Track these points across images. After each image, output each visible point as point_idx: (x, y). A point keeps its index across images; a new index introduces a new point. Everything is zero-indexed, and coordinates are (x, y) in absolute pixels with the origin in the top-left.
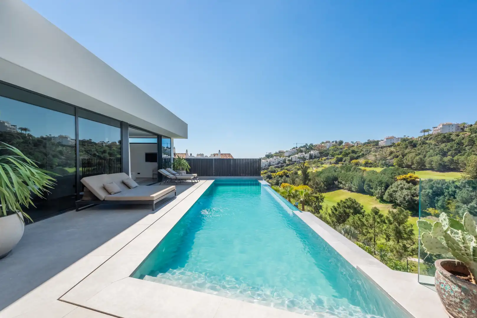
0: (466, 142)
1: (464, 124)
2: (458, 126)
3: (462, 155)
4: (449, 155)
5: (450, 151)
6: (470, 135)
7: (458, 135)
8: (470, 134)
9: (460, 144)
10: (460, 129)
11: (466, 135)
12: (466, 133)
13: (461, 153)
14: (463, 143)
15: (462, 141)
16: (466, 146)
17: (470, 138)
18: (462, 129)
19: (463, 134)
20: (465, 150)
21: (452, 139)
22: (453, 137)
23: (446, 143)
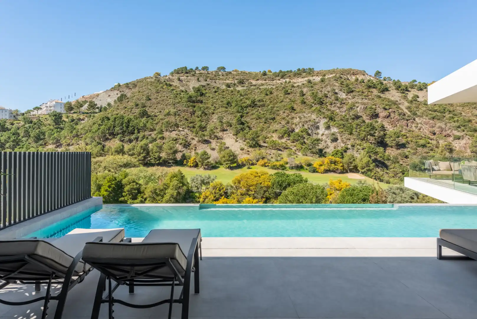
0: (21, 132)
1: (17, 111)
2: (11, 112)
3: (21, 148)
4: (7, 148)
5: (8, 142)
6: (24, 125)
7: (12, 124)
8: (23, 123)
9: (16, 134)
10: (13, 117)
11: (20, 124)
12: (20, 122)
13: (20, 145)
14: (19, 134)
15: (18, 131)
16: (23, 137)
17: (25, 129)
18: (14, 116)
19: (17, 123)
20: (22, 142)
21: (7, 127)
22: (8, 125)
23: (2, 132)
